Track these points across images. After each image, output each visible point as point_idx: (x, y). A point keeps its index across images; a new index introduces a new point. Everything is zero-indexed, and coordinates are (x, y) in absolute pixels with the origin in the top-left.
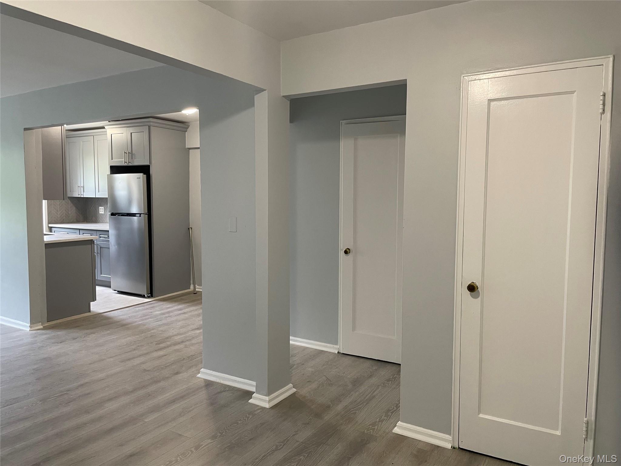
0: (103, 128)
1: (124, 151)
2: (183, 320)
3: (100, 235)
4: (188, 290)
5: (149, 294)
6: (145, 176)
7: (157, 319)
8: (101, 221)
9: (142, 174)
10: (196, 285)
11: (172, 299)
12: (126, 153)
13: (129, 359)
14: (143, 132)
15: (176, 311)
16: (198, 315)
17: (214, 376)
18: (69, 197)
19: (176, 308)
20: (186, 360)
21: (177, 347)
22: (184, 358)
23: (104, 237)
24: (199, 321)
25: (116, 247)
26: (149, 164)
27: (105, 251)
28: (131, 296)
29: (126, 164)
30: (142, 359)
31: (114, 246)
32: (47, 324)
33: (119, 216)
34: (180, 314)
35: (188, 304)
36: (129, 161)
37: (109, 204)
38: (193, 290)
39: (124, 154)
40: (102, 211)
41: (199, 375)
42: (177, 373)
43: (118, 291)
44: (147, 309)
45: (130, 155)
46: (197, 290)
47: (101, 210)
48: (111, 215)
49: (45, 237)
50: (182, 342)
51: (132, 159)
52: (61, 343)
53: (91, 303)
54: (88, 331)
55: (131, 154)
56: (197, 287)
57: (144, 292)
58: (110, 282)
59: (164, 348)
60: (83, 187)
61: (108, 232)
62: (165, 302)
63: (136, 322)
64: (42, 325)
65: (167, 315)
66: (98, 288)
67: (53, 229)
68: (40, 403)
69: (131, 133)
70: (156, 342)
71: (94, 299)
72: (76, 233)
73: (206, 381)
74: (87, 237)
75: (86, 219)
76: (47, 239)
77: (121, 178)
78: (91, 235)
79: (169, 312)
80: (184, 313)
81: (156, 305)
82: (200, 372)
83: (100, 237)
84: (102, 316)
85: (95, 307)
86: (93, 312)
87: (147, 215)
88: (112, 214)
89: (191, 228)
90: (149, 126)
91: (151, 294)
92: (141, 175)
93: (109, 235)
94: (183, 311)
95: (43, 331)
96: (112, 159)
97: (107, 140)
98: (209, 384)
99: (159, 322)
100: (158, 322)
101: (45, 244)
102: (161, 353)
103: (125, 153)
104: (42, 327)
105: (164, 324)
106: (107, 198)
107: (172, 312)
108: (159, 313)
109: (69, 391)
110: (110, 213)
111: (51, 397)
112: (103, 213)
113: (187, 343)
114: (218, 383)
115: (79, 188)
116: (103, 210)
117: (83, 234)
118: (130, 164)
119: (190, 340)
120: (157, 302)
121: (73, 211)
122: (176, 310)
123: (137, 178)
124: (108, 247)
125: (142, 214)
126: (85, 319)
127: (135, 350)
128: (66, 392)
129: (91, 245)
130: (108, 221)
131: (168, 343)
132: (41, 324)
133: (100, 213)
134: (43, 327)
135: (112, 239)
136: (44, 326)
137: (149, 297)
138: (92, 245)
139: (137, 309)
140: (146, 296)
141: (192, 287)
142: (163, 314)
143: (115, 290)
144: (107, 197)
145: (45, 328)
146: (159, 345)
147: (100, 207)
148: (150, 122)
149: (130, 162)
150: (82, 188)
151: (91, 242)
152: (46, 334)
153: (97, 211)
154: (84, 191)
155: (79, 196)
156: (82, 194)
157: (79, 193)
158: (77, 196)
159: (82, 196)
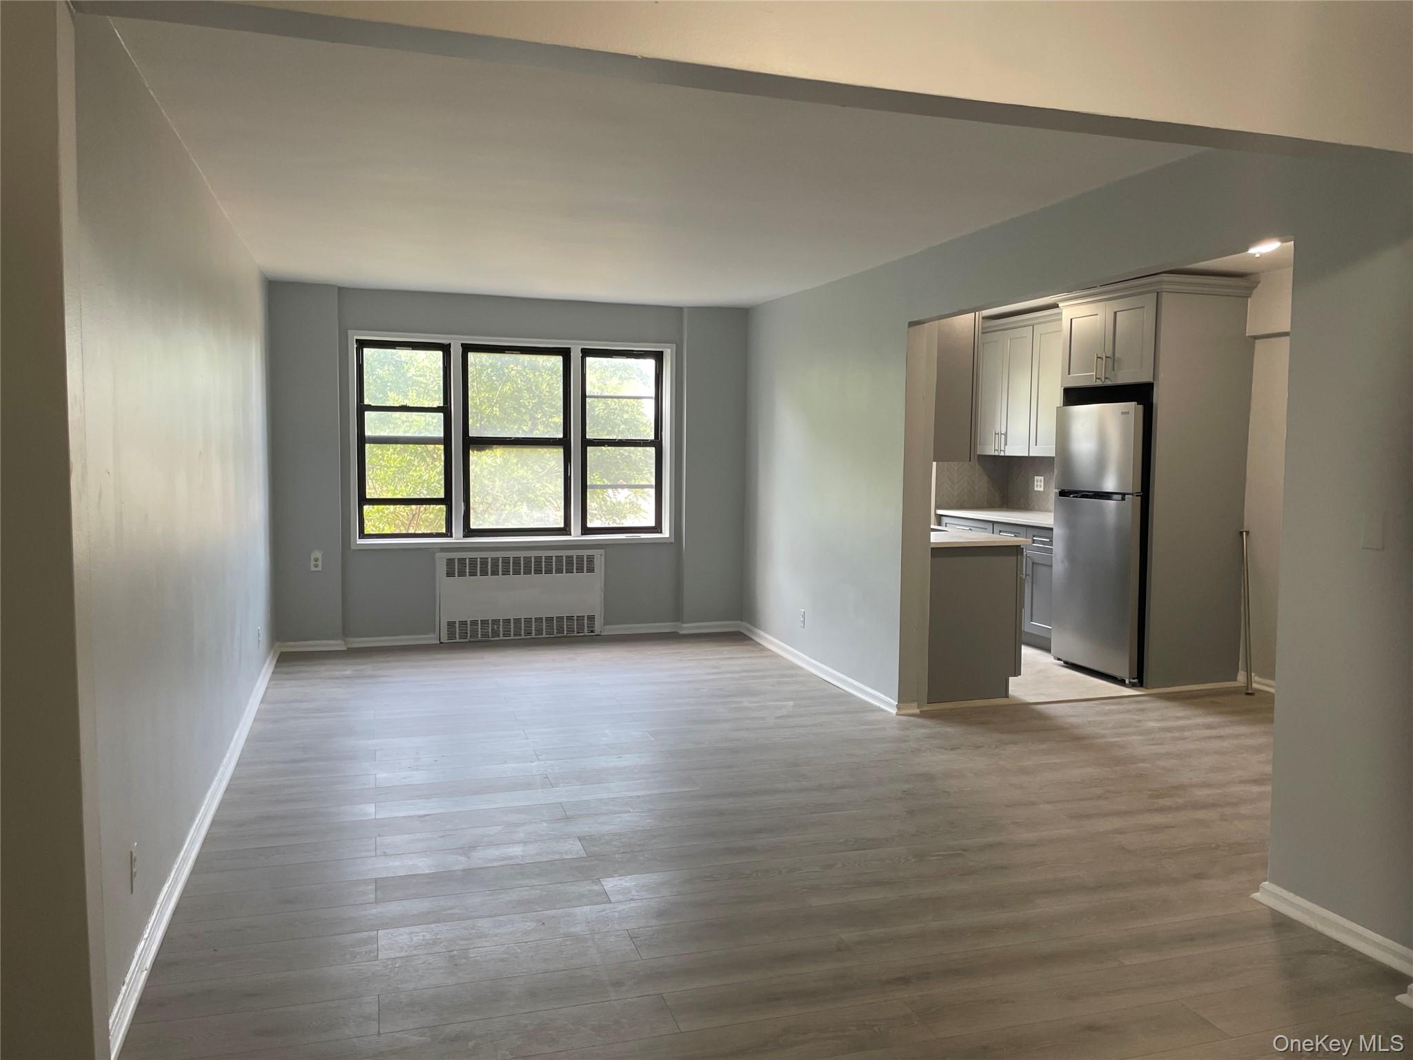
0: (1055, 306)
1: (1097, 355)
2: (1216, 753)
3: (1034, 537)
4: (1230, 683)
5: (1134, 679)
6: (1141, 407)
7: (1153, 739)
8: (1036, 507)
9: (1133, 404)
10: (1253, 674)
11: (1188, 698)
12: (1100, 358)
13: (1088, 816)
14: (1144, 307)
15: (1200, 729)
16: (1259, 749)
17: (1298, 907)
18: (979, 456)
19: (1200, 720)
20: (1224, 850)
21: (1200, 814)
22: (1219, 846)
23: (1042, 542)
24: (1260, 764)
25: (1067, 564)
26: (1152, 380)
27: (1041, 571)
28: (1092, 676)
29: (1099, 383)
30: (1117, 823)
31: (1062, 562)
32: (927, 708)
33: (1077, 497)
34: (1210, 738)
35: (1230, 718)
36: (1107, 376)
37: (1056, 471)
38: (1245, 685)
39: (1097, 360)
40: (1041, 487)
41: (1257, 895)
42: (1200, 876)
43: (1066, 663)
44: (1129, 711)
45: (1110, 361)
46: (1255, 685)
47: (1039, 483)
48: (1060, 495)
49: (932, 534)
50: (1214, 805)
51: (1113, 370)
52: (951, 749)
53: (1010, 678)
54: (1006, 737)
55: (1112, 360)
56: (1255, 678)
57: (1123, 672)
58: (1050, 639)
59: (1168, 809)
60: (1006, 435)
61: (1051, 532)
62: (1173, 704)
63: (1103, 736)
64: (918, 708)
65: (1177, 734)
66: (1026, 651)
67: (945, 520)
68: (913, 860)
69: (1115, 313)
70: (1150, 790)
71: (1017, 672)
72: (986, 529)
73: (1274, 913)
74: (1007, 538)
75: (1006, 503)
76: (935, 538)
77: (1086, 415)
78: (1015, 536)
79: (1182, 729)
80: (1220, 737)
81: (1148, 705)
82: (1261, 889)
83: (1034, 541)
84: (1033, 710)
85: (1019, 688)
86: (1013, 697)
87: (1140, 497)
88: (1063, 493)
89: (1247, 533)
90: (1158, 293)
91: (1139, 679)
92: (1131, 405)
93: (1052, 538)
94: (1218, 731)
95: (920, 720)
96: (1069, 374)
97: (1060, 331)
98: (1282, 924)
99: (1158, 747)
100: (1153, 747)
101: (932, 548)
102: (1160, 819)
103: (1098, 358)
104: (917, 711)
105: (1169, 755)
106: (1053, 458)
107: (1189, 728)
108: (1156, 725)
109: (965, 850)
110: (1057, 491)
111: (933, 854)
112: (1042, 489)
113: (1228, 811)
114: (1309, 928)
115: (997, 436)
116: (1042, 484)
117: (1000, 532)
118: (1108, 383)
119: (1234, 805)
120: (1153, 699)
121: (982, 483)
122: (1198, 726)
123: (1122, 413)
124: (1050, 564)
125: (1128, 494)
126: (996, 710)
127: (1099, 797)
128: (960, 852)
129: (1016, 558)
130: (1052, 507)
131: (1180, 801)
132: (916, 704)
133: (1036, 489)
134: (920, 711)
135: (1058, 548)
136: (922, 709)
137: (1133, 685)
138: (1019, 557)
139: (1107, 708)
140: (1127, 682)
141: (1241, 677)
142: (1168, 730)
143: (1059, 659)
144: (1054, 455)
145: (923, 715)
146: (1155, 801)
147: (1036, 478)
148: (1161, 282)
149: (1107, 378)
150: (1003, 436)
151: (1016, 550)
152: (923, 726)
153: (1029, 483)
154: (1006, 444)
155: (996, 454)
156: (1002, 449)
157: (996, 448)
158: (993, 453)
159: (1002, 454)
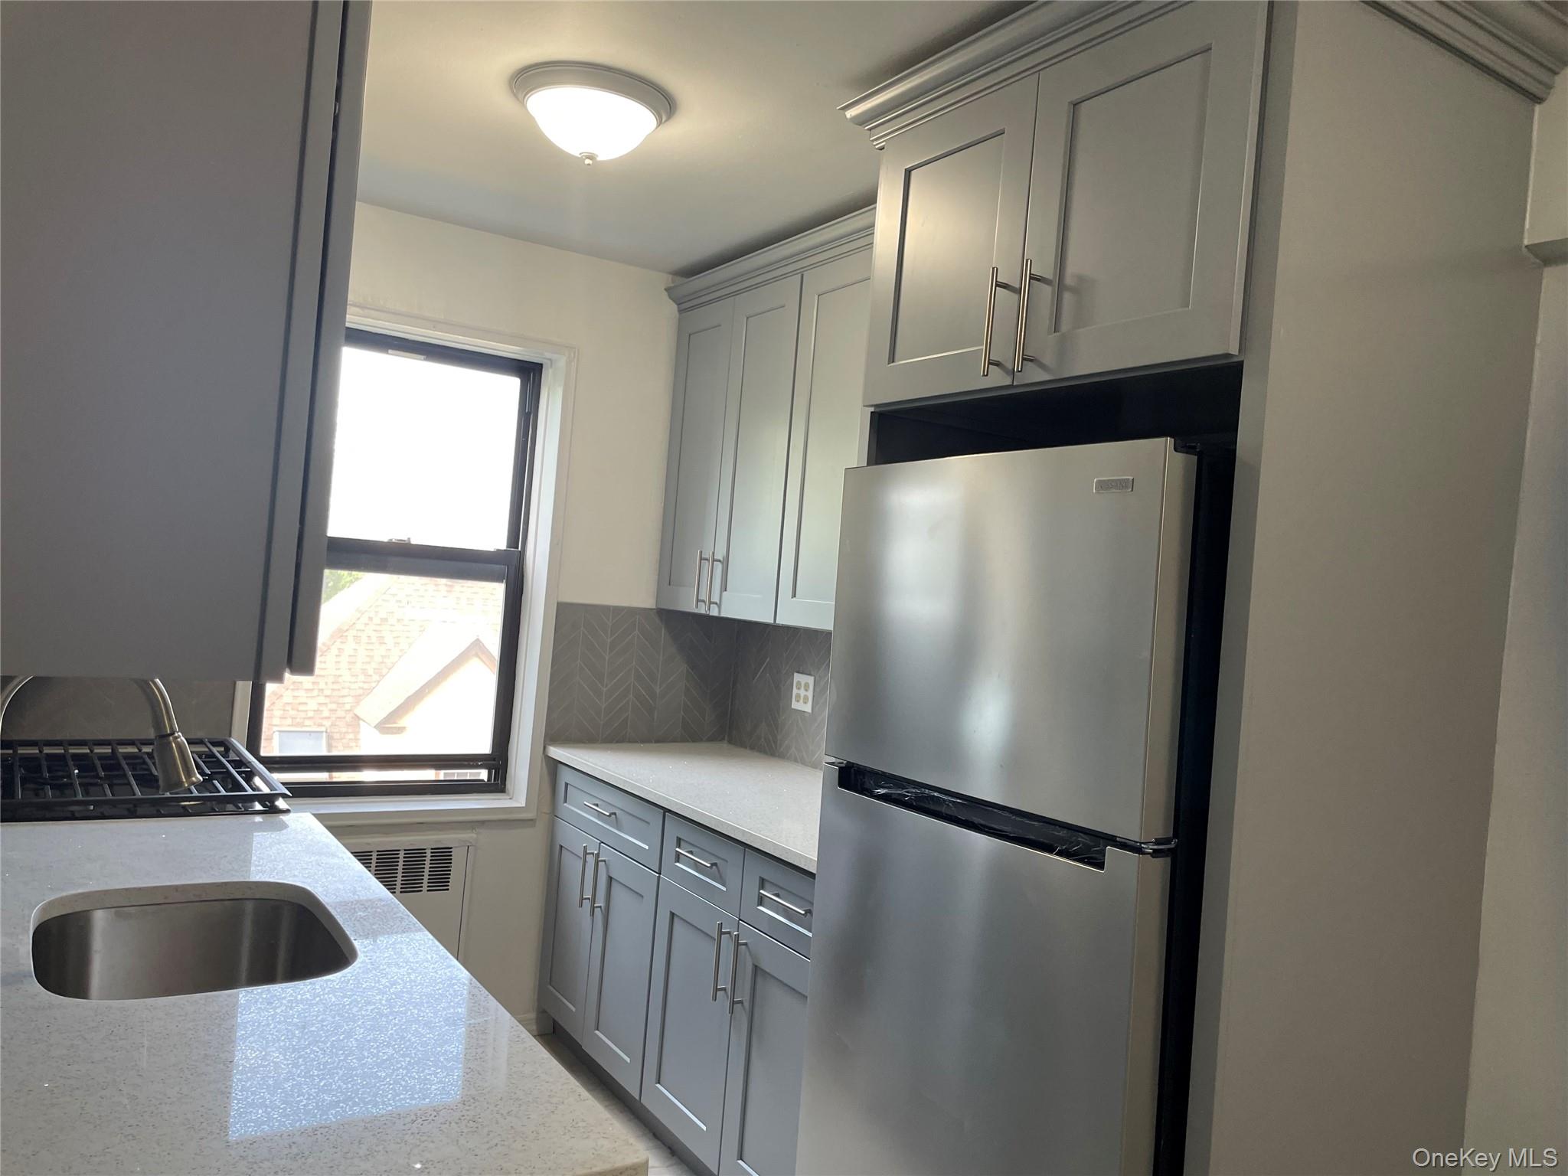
3: (762, 883)
6: (1182, 455)
9: (1163, 445)
12: (1007, 286)
23: (784, 912)
26: (1236, 351)
29: (997, 379)
36: (1029, 353)
37: (836, 668)
40: (804, 698)
45: (1044, 295)
47: (802, 692)
55: (1054, 289)
60: (726, 563)
61: (809, 882)
67: (563, 775)
72: (648, 825)
75: (728, 729)
78: (714, 867)
87: (1165, 860)
92: (1143, 452)
96: (892, 362)
103: (1001, 285)
106: (831, 634)
112: (808, 708)
115: (706, 566)
116: (809, 694)
117: (678, 843)
118: (1035, 376)
123: (1103, 486)
124: (801, 991)
133: (795, 705)
144: (831, 628)
147: (797, 677)
149: (1036, 359)
150: (718, 567)
153: (780, 692)
154: (724, 588)
155: (702, 610)
156: (715, 598)
157: (703, 597)
158: (692, 608)
159: (714, 612)
